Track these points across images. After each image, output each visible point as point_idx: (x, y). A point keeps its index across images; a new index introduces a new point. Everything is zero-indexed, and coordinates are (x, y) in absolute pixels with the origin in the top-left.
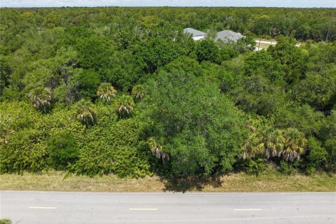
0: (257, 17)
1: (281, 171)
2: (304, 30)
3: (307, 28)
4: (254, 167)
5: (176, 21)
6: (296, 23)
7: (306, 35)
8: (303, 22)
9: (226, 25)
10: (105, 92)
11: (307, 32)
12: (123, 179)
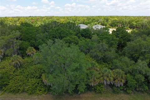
0: (113, 19)
1: (114, 92)
2: (133, 24)
3: (134, 23)
4: (99, 90)
5: (77, 21)
6: (129, 21)
7: (134, 26)
8: (133, 21)
9: (99, 23)
10: (30, 51)
11: (135, 25)
12: (30, 96)
